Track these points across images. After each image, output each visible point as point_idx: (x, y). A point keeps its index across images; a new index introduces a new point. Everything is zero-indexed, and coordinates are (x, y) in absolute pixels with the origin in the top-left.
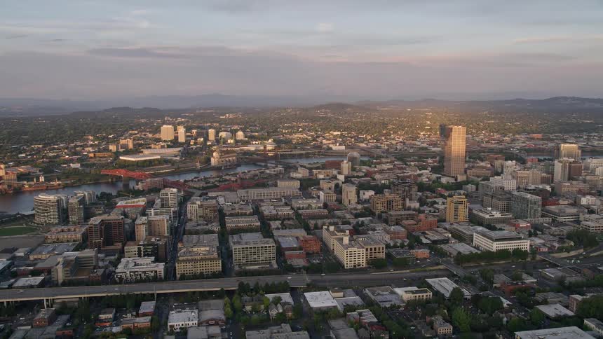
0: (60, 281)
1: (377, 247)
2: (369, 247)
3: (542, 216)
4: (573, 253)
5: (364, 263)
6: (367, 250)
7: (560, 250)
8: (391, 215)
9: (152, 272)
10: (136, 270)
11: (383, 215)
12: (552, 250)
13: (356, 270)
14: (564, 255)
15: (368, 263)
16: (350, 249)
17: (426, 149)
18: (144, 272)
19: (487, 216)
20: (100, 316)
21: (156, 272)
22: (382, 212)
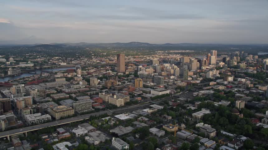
0: (4, 129)
1: (127, 98)
2: (124, 98)
3: (164, 83)
4: (181, 93)
5: (123, 104)
6: (124, 99)
7: (177, 92)
8: (116, 88)
9: (46, 118)
10: (39, 118)
11: (112, 88)
12: (175, 93)
13: (121, 107)
14: (179, 94)
15: (124, 104)
16: (119, 100)
17: (100, 63)
18: (43, 119)
19: (149, 85)
20: (43, 137)
21: (48, 118)
22: (111, 87)
